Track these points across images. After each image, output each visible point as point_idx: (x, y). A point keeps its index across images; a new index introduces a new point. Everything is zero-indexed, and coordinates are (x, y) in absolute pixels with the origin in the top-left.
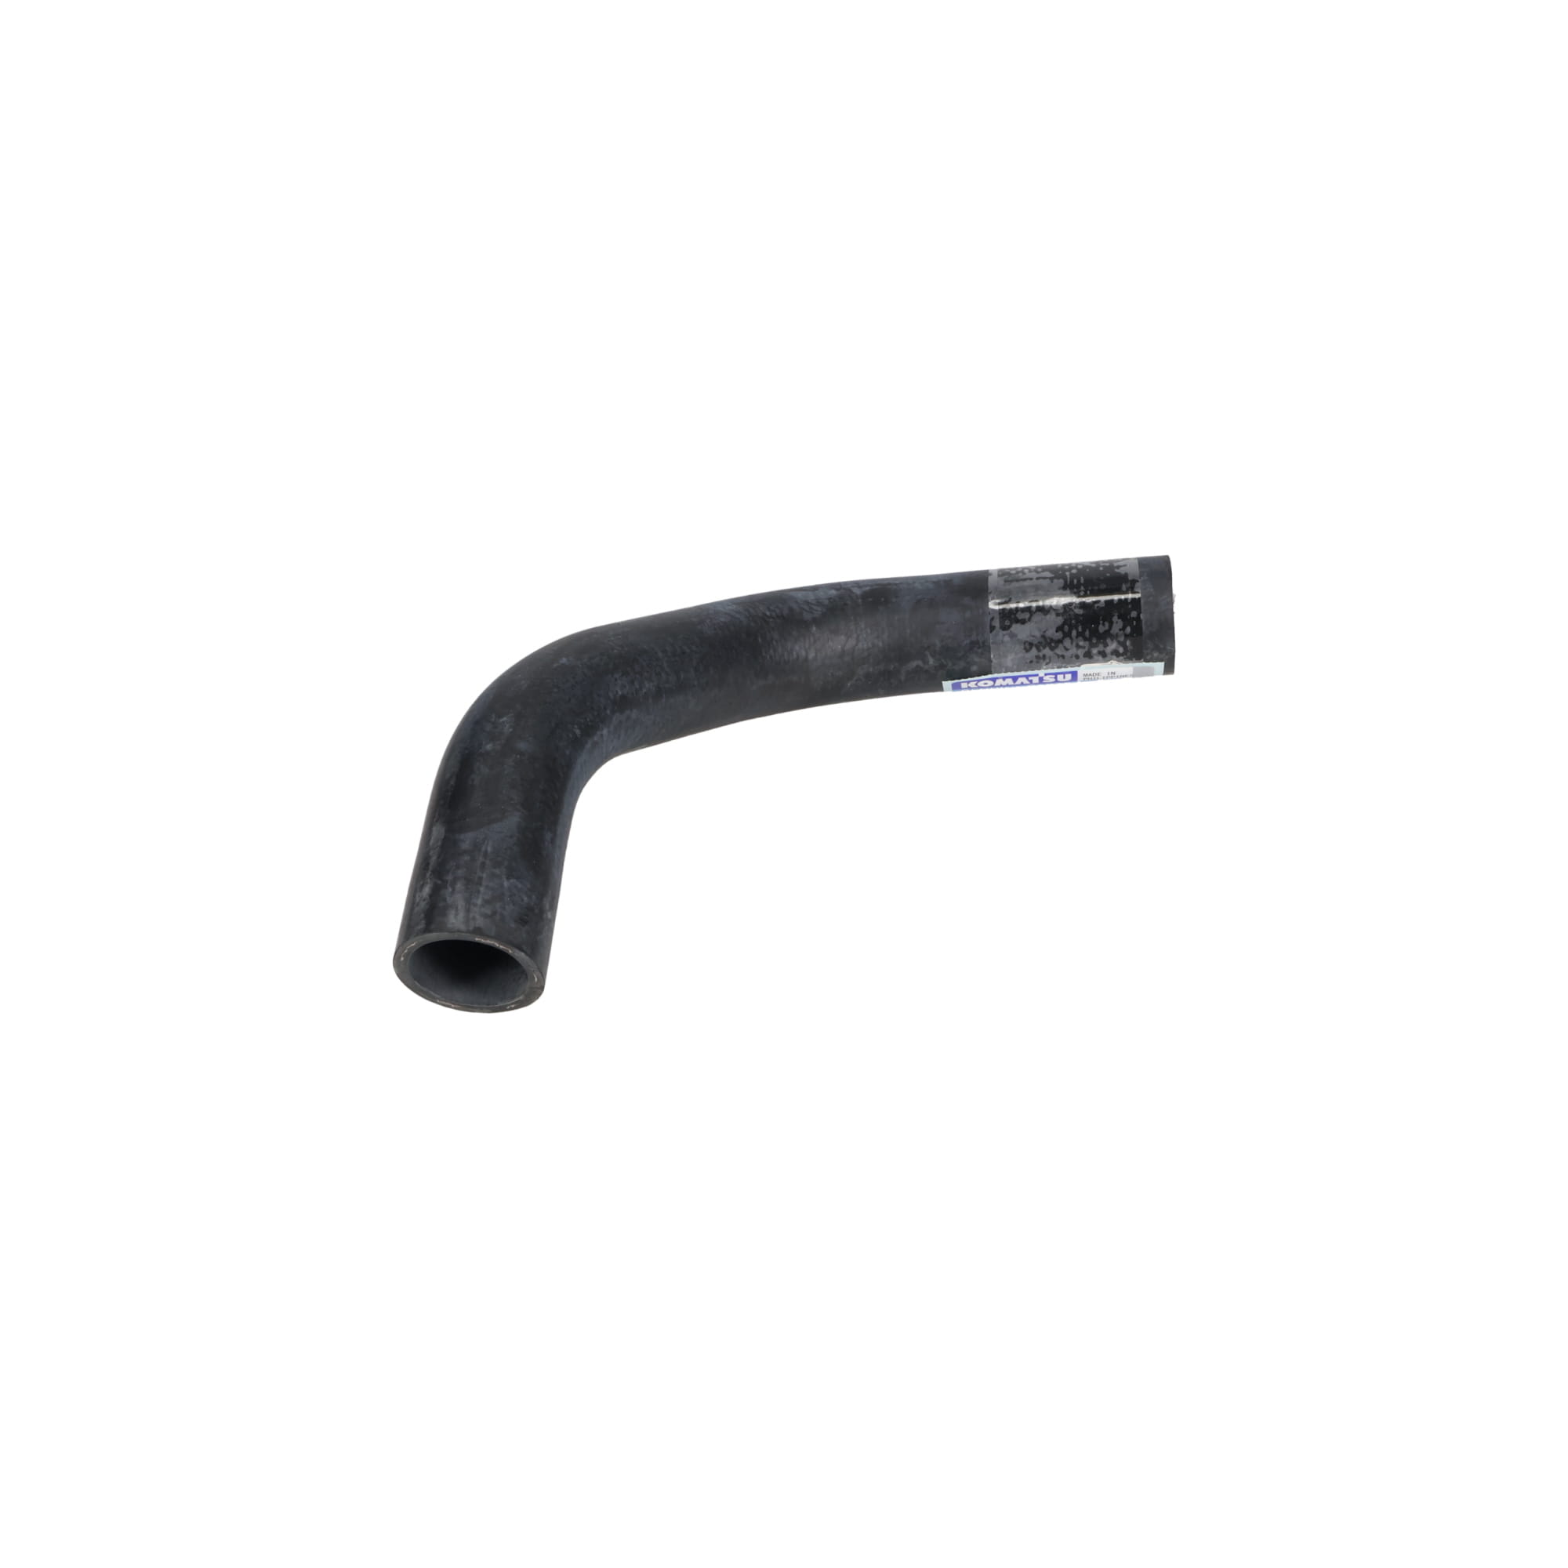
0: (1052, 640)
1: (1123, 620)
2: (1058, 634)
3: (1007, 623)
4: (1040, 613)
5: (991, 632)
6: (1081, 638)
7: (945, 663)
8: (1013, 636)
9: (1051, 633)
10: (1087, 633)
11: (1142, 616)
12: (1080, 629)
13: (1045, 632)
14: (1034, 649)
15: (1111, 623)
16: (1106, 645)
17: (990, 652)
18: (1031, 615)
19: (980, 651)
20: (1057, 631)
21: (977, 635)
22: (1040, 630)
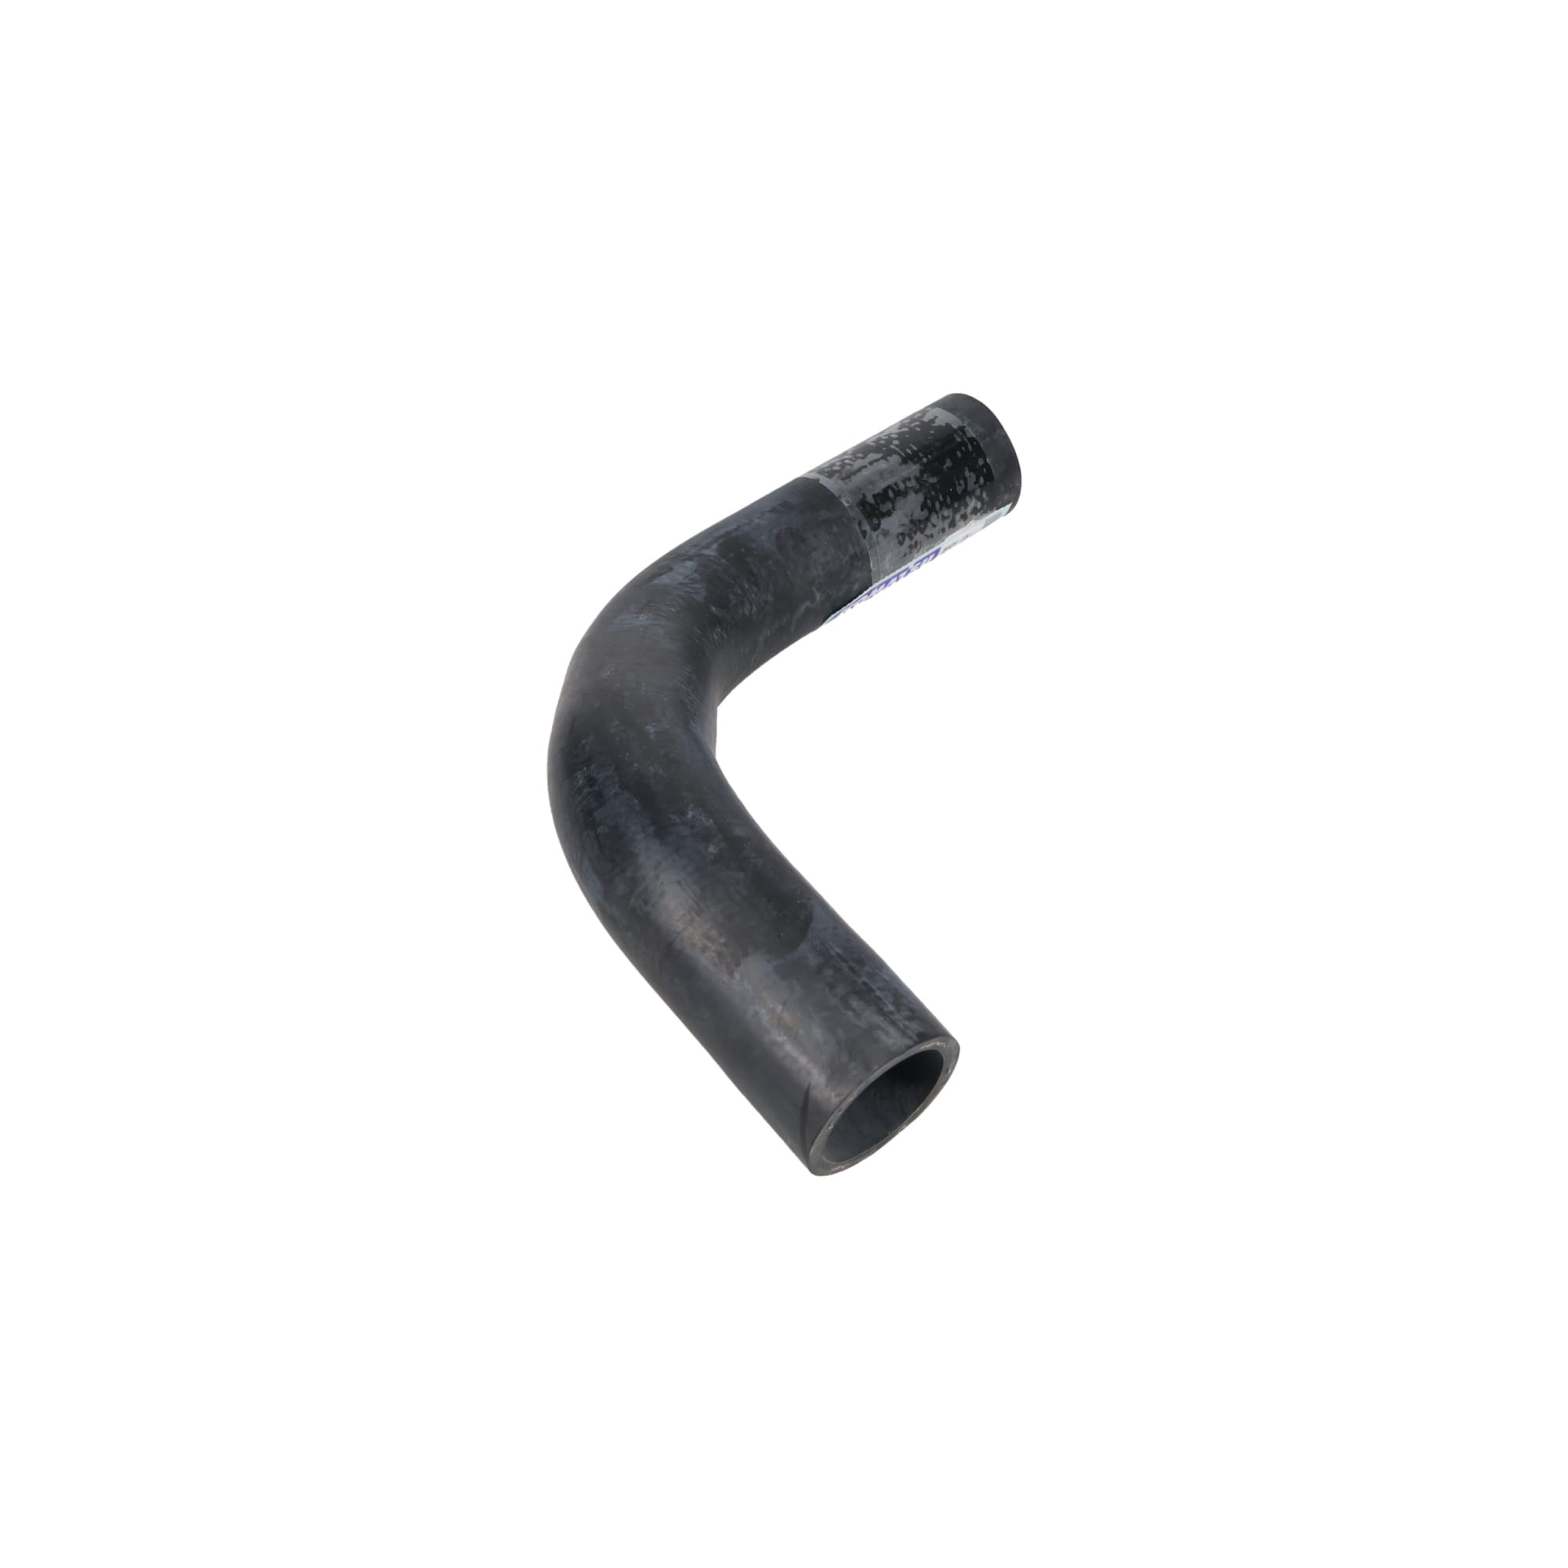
0: (920, 521)
1: (974, 472)
2: (924, 512)
3: (875, 521)
4: (899, 498)
5: (864, 538)
6: (944, 508)
7: (830, 593)
8: (886, 534)
9: (919, 514)
10: (948, 500)
11: (988, 460)
12: (941, 499)
13: (912, 515)
14: (907, 539)
15: (965, 480)
16: (966, 505)
17: (869, 561)
18: (893, 503)
19: (860, 564)
20: (922, 510)
21: (854, 547)
22: (906, 515)
